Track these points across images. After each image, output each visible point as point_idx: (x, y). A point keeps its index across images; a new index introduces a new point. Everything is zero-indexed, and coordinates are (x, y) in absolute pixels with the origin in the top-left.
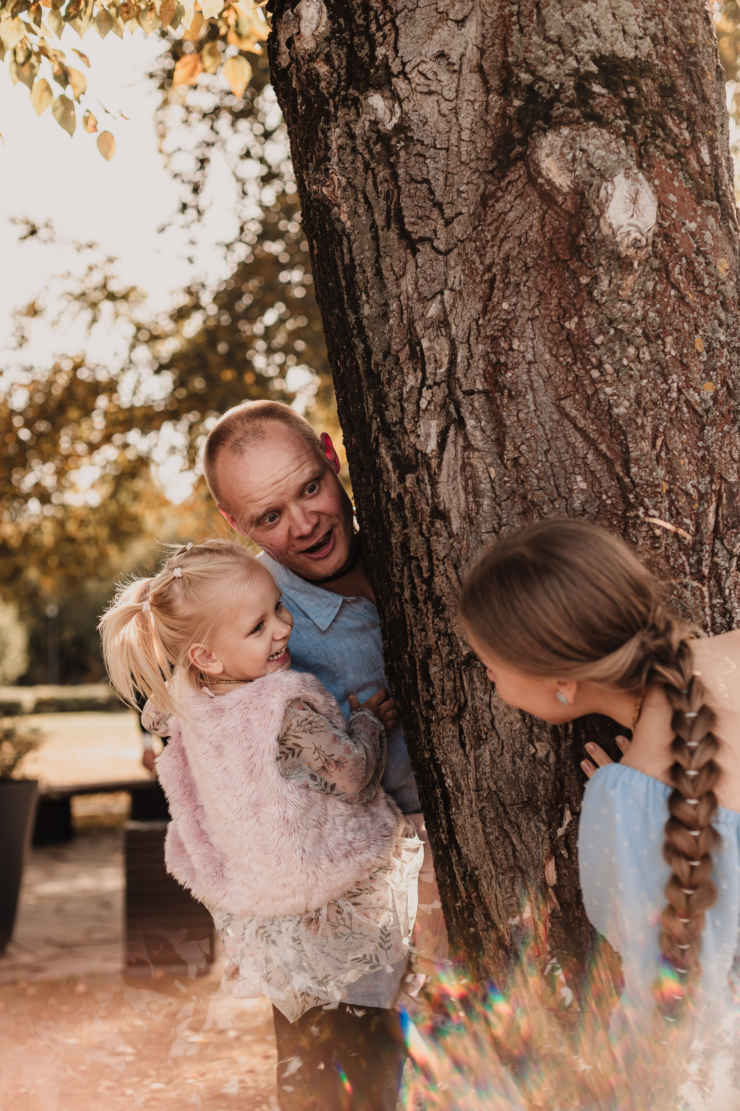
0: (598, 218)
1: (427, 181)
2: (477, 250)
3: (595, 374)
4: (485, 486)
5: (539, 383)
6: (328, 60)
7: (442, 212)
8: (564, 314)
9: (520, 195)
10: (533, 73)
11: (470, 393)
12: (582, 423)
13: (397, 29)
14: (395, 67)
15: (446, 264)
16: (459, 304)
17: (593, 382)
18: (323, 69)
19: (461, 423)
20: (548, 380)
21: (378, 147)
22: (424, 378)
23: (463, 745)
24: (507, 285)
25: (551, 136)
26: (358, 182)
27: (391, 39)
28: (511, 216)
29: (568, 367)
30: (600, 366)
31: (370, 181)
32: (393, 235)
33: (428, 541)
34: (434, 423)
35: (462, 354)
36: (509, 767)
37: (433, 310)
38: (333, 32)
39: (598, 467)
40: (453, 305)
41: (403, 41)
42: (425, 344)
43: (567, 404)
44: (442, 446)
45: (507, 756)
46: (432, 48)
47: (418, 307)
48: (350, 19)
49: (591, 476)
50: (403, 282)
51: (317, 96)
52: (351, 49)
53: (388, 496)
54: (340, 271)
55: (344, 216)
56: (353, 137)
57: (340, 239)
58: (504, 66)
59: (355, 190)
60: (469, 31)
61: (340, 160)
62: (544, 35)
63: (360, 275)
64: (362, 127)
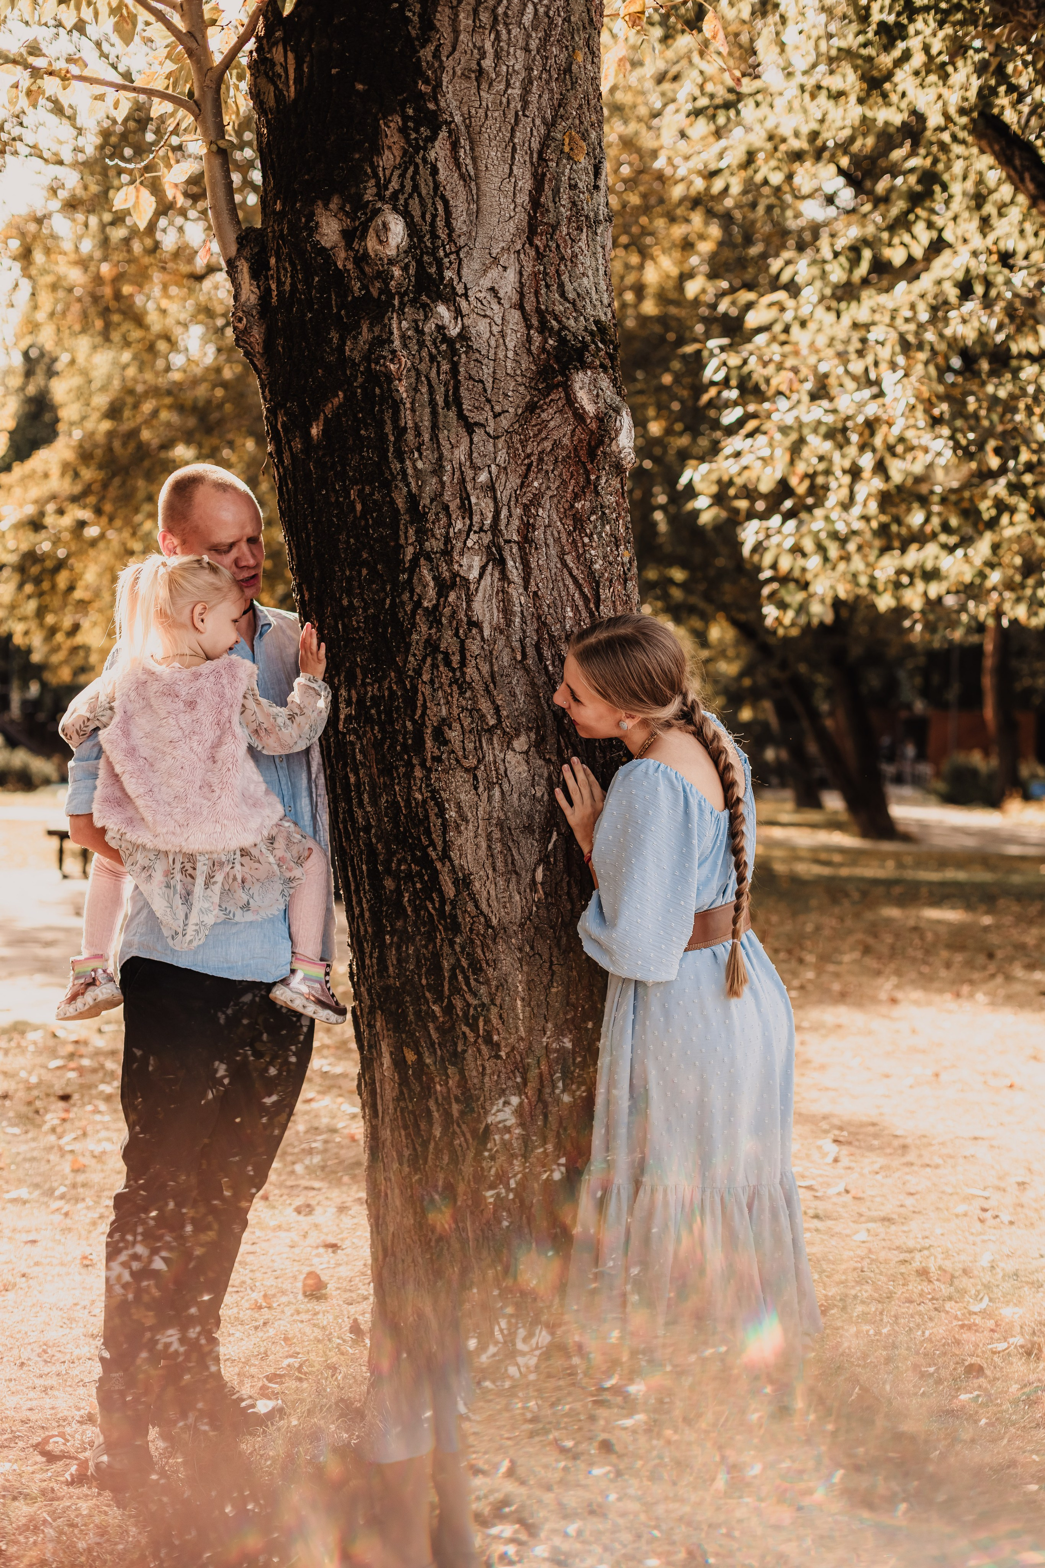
0: (612, 440)
1: (481, 381)
2: (521, 441)
3: (586, 540)
4: (517, 609)
5: (551, 541)
6: (405, 268)
7: (492, 407)
8: (576, 497)
9: (561, 411)
10: (559, 322)
11: (508, 542)
12: (575, 572)
13: (460, 260)
14: (460, 290)
15: (495, 446)
16: (503, 477)
17: (584, 545)
18: (397, 272)
19: (501, 563)
20: (558, 540)
21: (444, 347)
22: (471, 525)
23: (476, 788)
24: (540, 470)
25: (581, 375)
26: (423, 367)
27: (455, 266)
28: (552, 424)
29: (570, 534)
30: (590, 536)
31: (434, 370)
32: (452, 414)
33: (462, 642)
34: (477, 558)
35: (504, 513)
36: (516, 803)
37: (483, 477)
38: (410, 247)
39: (580, 603)
40: (497, 476)
41: (465, 271)
42: (473, 500)
43: (569, 559)
44: (481, 575)
45: (515, 796)
46: (486, 283)
47: (469, 474)
48: (421, 239)
49: (576, 609)
50: (456, 452)
51: (385, 290)
52: (420, 263)
53: (418, 604)
54: (388, 428)
55: (402, 388)
56: (420, 332)
57: (396, 406)
58: (538, 310)
59: (418, 373)
60: (511, 276)
61: (405, 346)
62: (563, 294)
63: (410, 436)
64: (429, 327)
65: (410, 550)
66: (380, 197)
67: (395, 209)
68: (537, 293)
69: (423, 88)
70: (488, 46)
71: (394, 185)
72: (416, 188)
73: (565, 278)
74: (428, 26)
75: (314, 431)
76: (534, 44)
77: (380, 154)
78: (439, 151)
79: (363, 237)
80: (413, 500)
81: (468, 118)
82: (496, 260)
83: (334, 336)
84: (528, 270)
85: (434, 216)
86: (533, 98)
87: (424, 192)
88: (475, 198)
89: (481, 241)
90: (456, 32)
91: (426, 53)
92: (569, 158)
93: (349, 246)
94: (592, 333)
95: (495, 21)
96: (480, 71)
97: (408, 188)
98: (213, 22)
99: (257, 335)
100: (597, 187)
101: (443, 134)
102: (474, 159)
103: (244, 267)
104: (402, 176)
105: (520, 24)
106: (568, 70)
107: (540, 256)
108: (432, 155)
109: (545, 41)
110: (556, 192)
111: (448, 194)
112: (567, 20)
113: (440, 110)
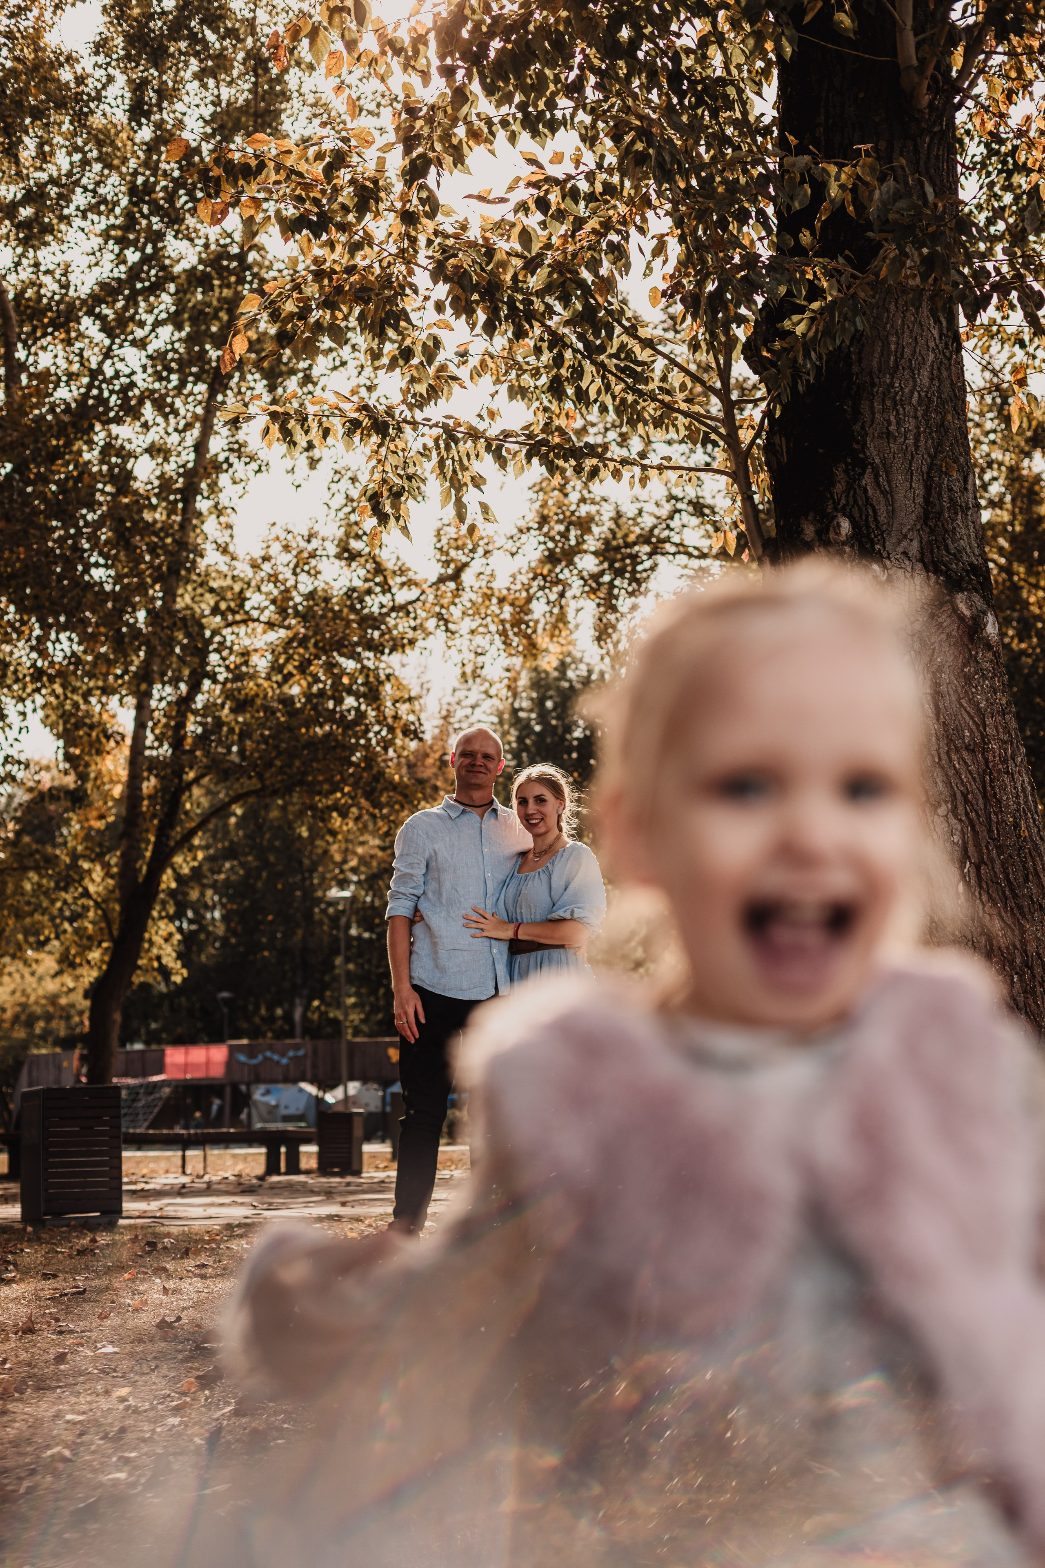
0: (982, 630)
2: (928, 636)
3: (974, 690)
5: (951, 692)
6: (852, 546)
8: (964, 665)
9: (950, 617)
10: (946, 567)
12: (969, 709)
13: (884, 538)
14: (885, 555)
17: (973, 693)
18: (847, 549)
20: (956, 691)
24: (941, 652)
25: (960, 595)
27: (881, 542)
28: (945, 624)
29: (963, 687)
30: (976, 688)
38: (854, 534)
39: (974, 727)
41: (887, 544)
43: (963, 701)
46: (900, 549)
48: (860, 530)
49: (971, 731)
52: (861, 543)
58: (933, 561)
60: (915, 544)
62: (948, 551)
66: (835, 509)
67: (845, 515)
68: (932, 552)
69: (856, 446)
70: (892, 418)
71: (843, 501)
72: (855, 502)
73: (949, 542)
74: (857, 412)
76: (919, 414)
77: (834, 486)
78: (867, 480)
79: (827, 532)
81: (883, 460)
82: (905, 537)
84: (925, 539)
85: (867, 516)
86: (922, 443)
87: (860, 503)
88: (891, 503)
89: (896, 526)
90: (873, 413)
91: (857, 427)
92: (946, 474)
94: (967, 571)
95: (895, 404)
96: (889, 433)
97: (851, 502)
98: (741, 427)
100: (966, 489)
101: (869, 470)
102: (889, 482)
104: (847, 496)
105: (910, 404)
106: (942, 425)
107: (932, 531)
108: (864, 482)
109: (926, 412)
110: (940, 494)
111: (874, 503)
112: (939, 397)
113: (867, 457)
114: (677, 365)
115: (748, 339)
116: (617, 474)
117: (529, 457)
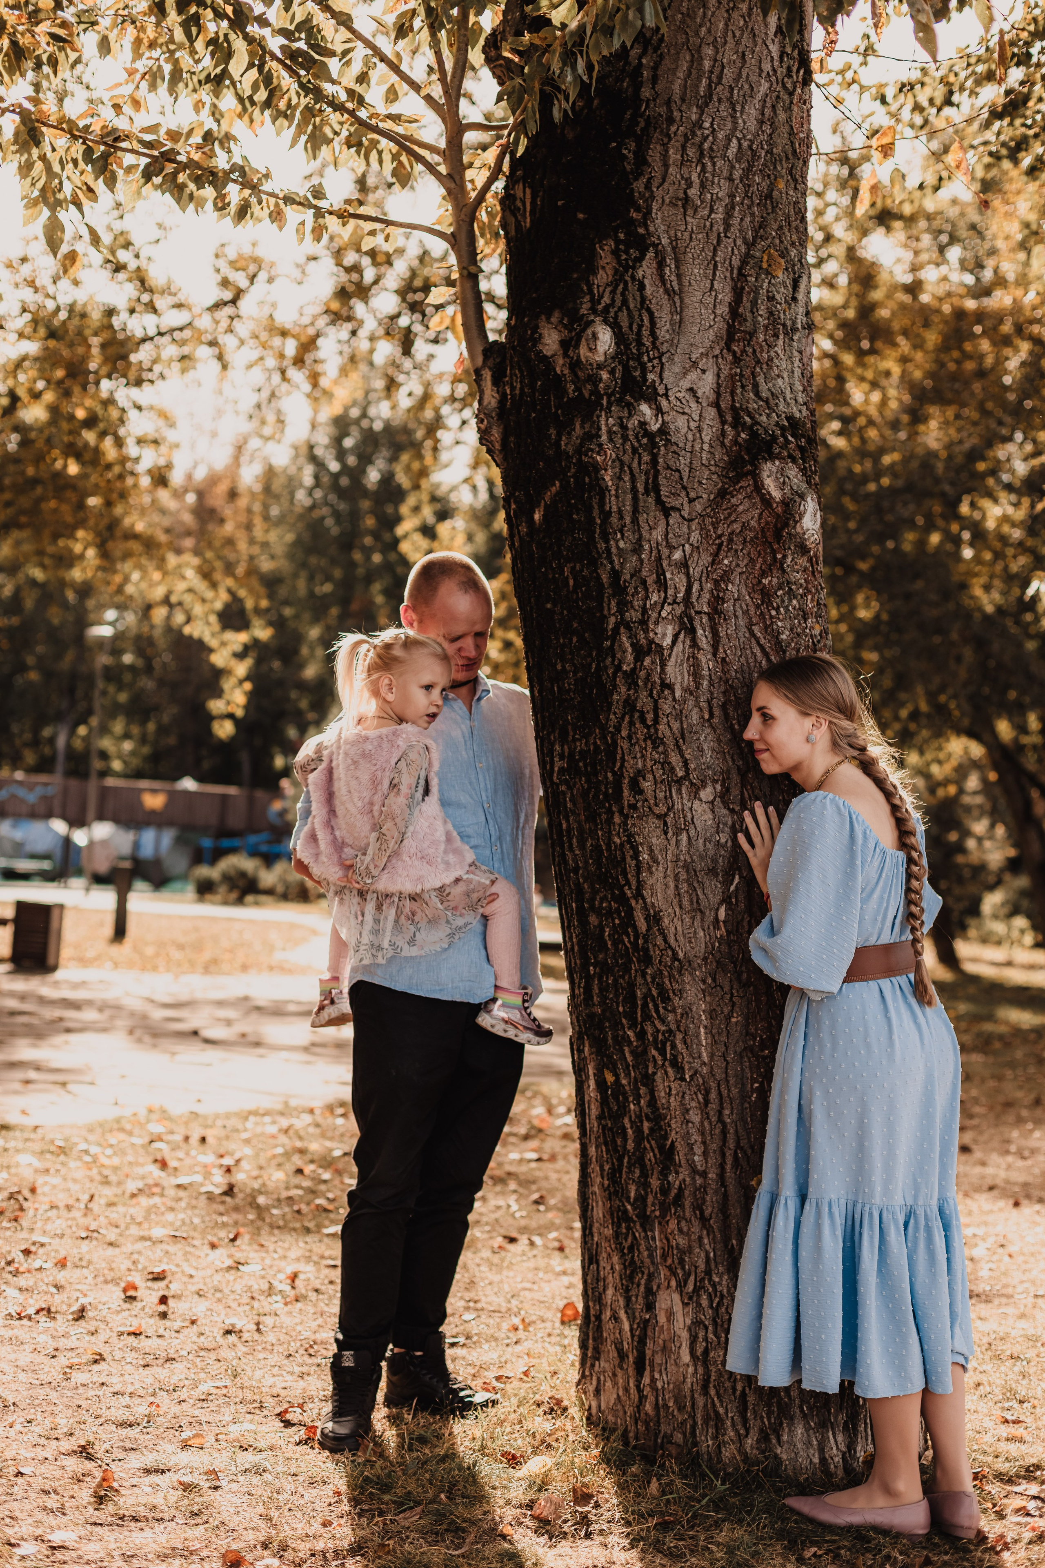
0: (796, 522)
1: (678, 471)
2: (713, 524)
3: (773, 613)
4: (705, 672)
5: (739, 613)
6: (612, 372)
7: (688, 494)
8: (763, 574)
9: (749, 497)
10: (752, 418)
11: (699, 613)
12: (762, 641)
13: (662, 365)
14: (661, 390)
15: (689, 527)
16: (696, 555)
17: (771, 617)
18: (605, 375)
19: (692, 631)
20: (746, 613)
21: (645, 440)
22: (666, 598)
23: (666, 833)
24: (729, 550)
25: (769, 464)
26: (626, 458)
27: (658, 369)
28: (741, 508)
29: (758, 607)
30: (777, 609)
31: (636, 461)
32: (651, 500)
33: (656, 702)
34: (670, 627)
35: (696, 587)
36: (701, 848)
37: (677, 555)
38: (617, 353)
40: (691, 555)
41: (666, 374)
42: (668, 575)
43: (756, 629)
44: (674, 642)
45: (701, 841)
46: (685, 384)
47: (665, 552)
48: (627, 347)
50: (654, 533)
51: (595, 392)
52: (626, 369)
53: (618, 668)
54: (596, 513)
55: (608, 477)
56: (624, 427)
57: (602, 491)
58: (733, 408)
59: (622, 464)
60: (710, 378)
61: (611, 440)
62: (757, 394)
63: (614, 520)
64: (633, 423)
65: (612, 620)
66: (594, 310)
67: (606, 322)
68: (733, 393)
69: (634, 215)
70: (694, 177)
71: (606, 300)
72: (625, 302)
73: (760, 379)
74: (641, 161)
75: (537, 517)
76: (737, 175)
77: (595, 274)
78: (646, 269)
79: (577, 346)
80: (615, 575)
81: (674, 241)
82: (695, 364)
83: (553, 432)
84: (725, 372)
85: (640, 327)
86: (735, 221)
87: (632, 305)
88: (679, 310)
89: (683, 346)
90: (666, 166)
91: (639, 185)
92: (768, 273)
93: (566, 355)
94: (783, 428)
95: (702, 155)
96: (686, 199)
97: (618, 303)
98: (470, 166)
99: (496, 434)
100: (794, 299)
101: (650, 254)
102: (679, 276)
103: (487, 375)
104: (613, 292)
105: (724, 157)
106: (769, 196)
107: (737, 360)
108: (640, 273)
109: (747, 172)
110: (754, 303)
111: (653, 307)
112: (770, 152)
113: (649, 234)
114: (383, 59)
115: (494, 31)
116: (277, 216)
117: (147, 175)
